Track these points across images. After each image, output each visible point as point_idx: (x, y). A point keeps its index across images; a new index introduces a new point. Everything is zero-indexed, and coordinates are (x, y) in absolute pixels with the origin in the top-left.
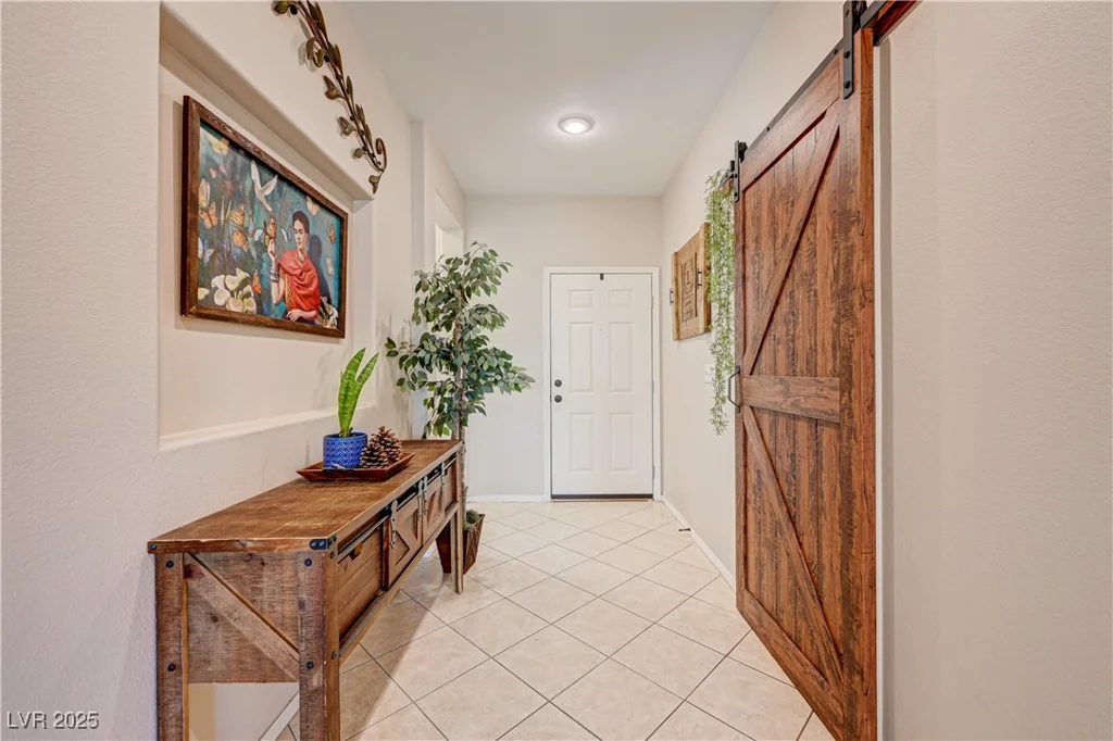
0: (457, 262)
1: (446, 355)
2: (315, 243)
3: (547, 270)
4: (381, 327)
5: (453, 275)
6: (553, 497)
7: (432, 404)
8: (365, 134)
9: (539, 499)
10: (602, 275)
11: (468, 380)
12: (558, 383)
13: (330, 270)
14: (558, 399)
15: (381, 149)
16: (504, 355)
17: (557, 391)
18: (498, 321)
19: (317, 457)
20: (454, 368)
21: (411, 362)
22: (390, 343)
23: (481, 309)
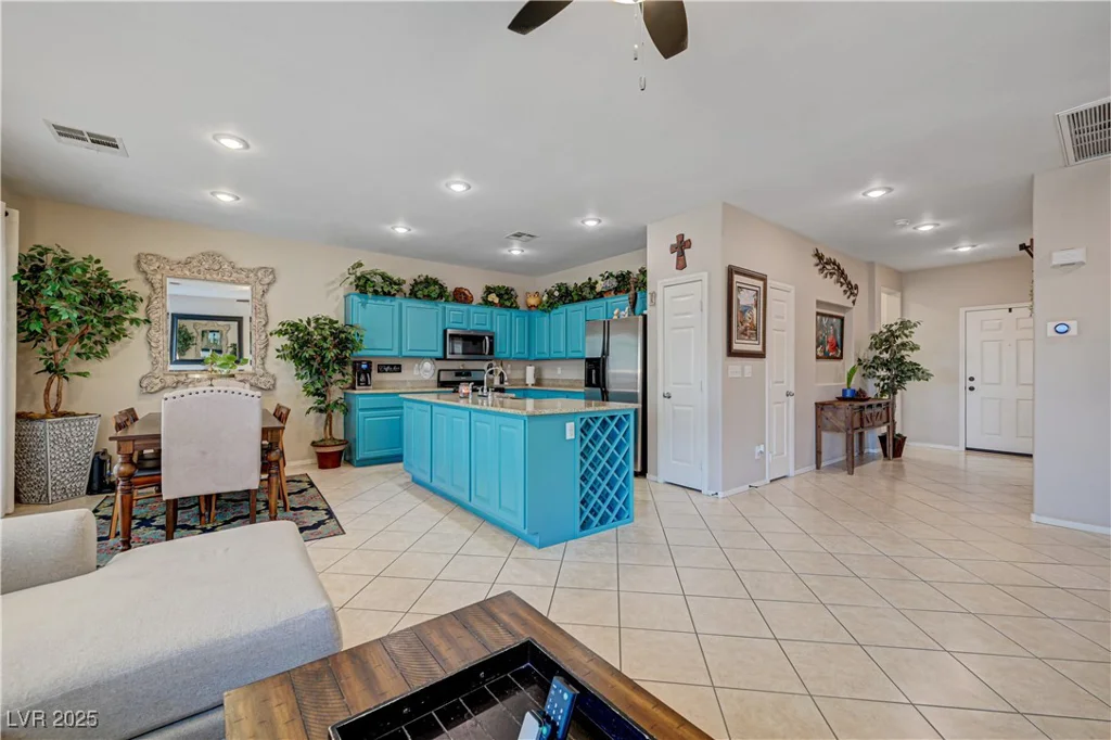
0: (891, 325)
1: (886, 364)
2: (835, 331)
3: (962, 310)
4: (856, 355)
5: (889, 330)
6: (967, 449)
7: (879, 385)
8: (849, 283)
9: (955, 449)
10: (1010, 310)
11: (896, 376)
12: (972, 379)
13: (839, 337)
14: (972, 389)
15: (856, 287)
16: (915, 364)
17: (970, 384)
18: (914, 348)
19: (840, 395)
20: (889, 370)
21: (868, 367)
22: (859, 360)
23: (904, 345)
